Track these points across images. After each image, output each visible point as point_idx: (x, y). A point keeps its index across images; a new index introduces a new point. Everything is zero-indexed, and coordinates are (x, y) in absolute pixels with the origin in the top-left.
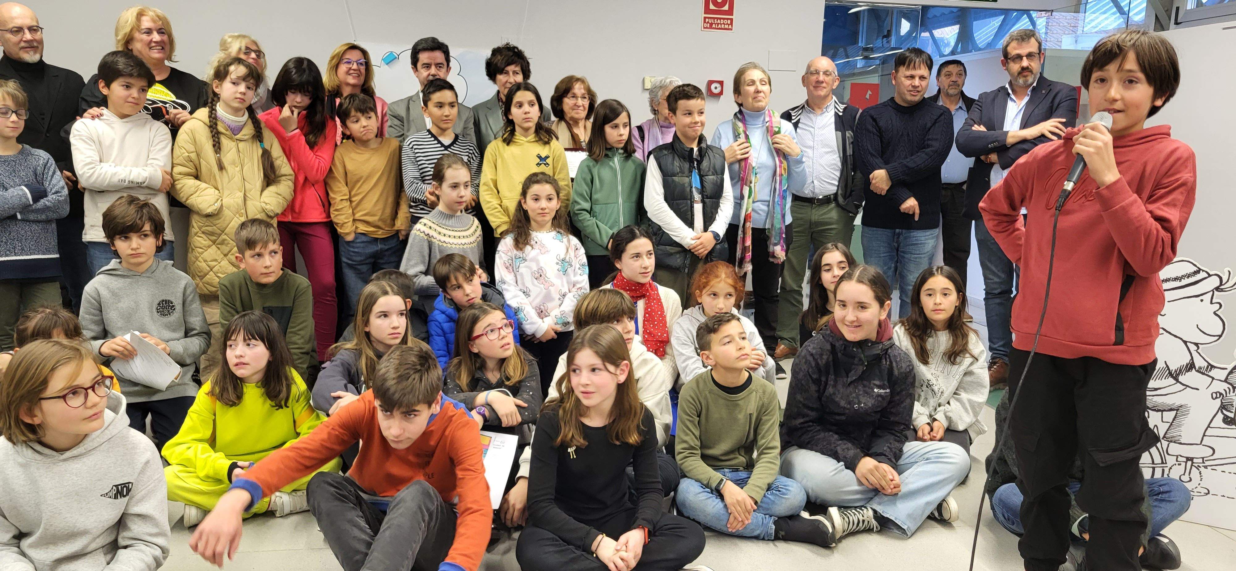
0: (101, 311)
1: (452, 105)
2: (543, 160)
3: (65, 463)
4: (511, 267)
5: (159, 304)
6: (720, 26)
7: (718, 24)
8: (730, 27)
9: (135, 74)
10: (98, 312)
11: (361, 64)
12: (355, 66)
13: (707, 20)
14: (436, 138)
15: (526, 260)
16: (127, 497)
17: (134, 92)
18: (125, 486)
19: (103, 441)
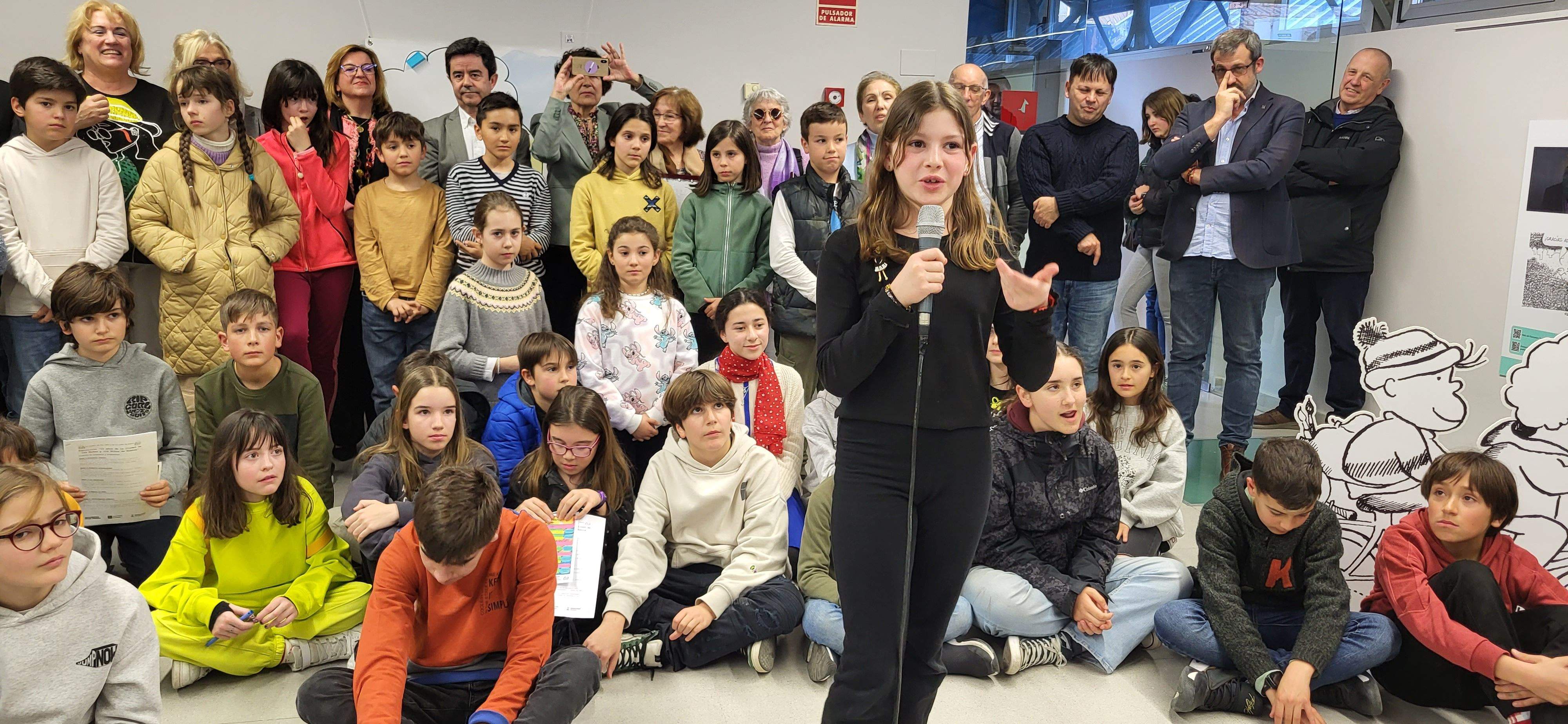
0: (52, 413)
1: (512, 128)
2: (652, 203)
3: (27, 625)
4: (598, 342)
5: (129, 402)
6: (839, 19)
7: (837, 16)
8: (852, 20)
9: (57, 85)
10: (47, 413)
11: (369, 70)
12: (360, 73)
13: (823, 11)
14: (489, 171)
15: (615, 333)
16: (111, 664)
17: (58, 111)
18: (108, 650)
19: (75, 593)
